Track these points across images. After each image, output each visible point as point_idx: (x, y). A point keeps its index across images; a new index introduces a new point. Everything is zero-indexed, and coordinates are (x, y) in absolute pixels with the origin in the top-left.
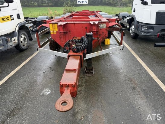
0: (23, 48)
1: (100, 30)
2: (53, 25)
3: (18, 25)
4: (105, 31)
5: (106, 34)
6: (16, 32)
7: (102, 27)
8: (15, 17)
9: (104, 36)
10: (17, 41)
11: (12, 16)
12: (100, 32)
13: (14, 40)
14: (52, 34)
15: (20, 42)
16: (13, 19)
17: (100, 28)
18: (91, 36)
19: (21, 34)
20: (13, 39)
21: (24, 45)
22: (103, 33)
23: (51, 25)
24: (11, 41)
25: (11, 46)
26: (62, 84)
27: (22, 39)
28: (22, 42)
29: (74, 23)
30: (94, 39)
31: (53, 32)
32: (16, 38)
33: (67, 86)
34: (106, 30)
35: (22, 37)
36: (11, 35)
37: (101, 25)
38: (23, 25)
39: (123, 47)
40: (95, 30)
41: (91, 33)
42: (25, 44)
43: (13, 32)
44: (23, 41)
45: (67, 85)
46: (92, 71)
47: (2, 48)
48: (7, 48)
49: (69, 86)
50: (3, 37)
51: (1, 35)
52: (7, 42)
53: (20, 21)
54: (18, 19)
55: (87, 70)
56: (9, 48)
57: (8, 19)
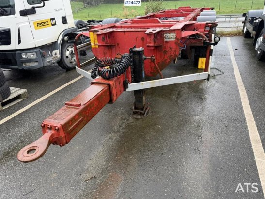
0: (70, 65)
1: (165, 43)
2: (94, 33)
3: (63, 33)
4: (174, 46)
5: (175, 51)
6: (59, 42)
7: (169, 39)
8: (59, 21)
9: (172, 54)
10: (58, 56)
11: (54, 19)
12: (165, 47)
13: (56, 54)
14: (93, 48)
15: (65, 58)
16: (55, 24)
17: (165, 40)
19: (67, 46)
20: (54, 52)
21: (71, 62)
22: (171, 48)
23: (91, 33)
24: (52, 55)
25: (49, 62)
26: (44, 125)
27: (68, 53)
28: (67, 57)
29: (124, 31)
31: (95, 45)
32: (57, 52)
33: (48, 128)
34: (176, 43)
35: (68, 50)
36: (52, 46)
37: (168, 35)
38: (70, 32)
42: (73, 60)
43: (55, 43)
44: (70, 57)
45: (49, 126)
46: (142, 112)
47: (35, 64)
48: (42, 65)
49: (51, 128)
50: (37, 50)
51: (34, 46)
52: (43, 56)
53: (66, 27)
54: (64, 23)
55: (136, 108)
56: (45, 65)
57: (47, 23)
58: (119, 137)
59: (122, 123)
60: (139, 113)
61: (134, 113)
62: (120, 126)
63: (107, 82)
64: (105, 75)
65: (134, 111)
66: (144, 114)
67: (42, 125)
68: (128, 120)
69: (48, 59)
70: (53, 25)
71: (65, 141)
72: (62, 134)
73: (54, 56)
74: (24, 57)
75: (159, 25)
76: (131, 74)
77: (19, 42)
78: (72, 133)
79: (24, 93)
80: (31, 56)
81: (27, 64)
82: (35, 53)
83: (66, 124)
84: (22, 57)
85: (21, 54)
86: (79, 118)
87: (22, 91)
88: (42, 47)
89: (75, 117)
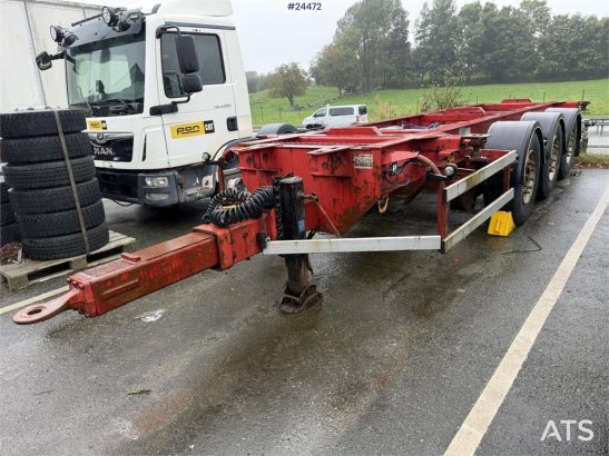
1: (356, 173)
3: (225, 147)
4: (371, 179)
5: (374, 190)
7: (362, 165)
8: (221, 125)
10: (211, 186)
11: (211, 122)
12: (357, 180)
13: (207, 183)
16: (213, 131)
20: (205, 179)
22: (366, 183)
24: (200, 184)
25: (190, 195)
26: (71, 279)
27: (232, 183)
29: (291, 148)
30: (304, 198)
32: (210, 179)
34: (374, 174)
36: (202, 168)
39: (442, 244)
44: (235, 189)
45: (74, 283)
46: (297, 299)
47: (164, 197)
48: (176, 200)
49: (76, 285)
50: (171, 173)
51: (166, 166)
52: (181, 186)
53: (234, 135)
54: (230, 130)
56: (182, 201)
57: (196, 129)
58: (232, 338)
59: (254, 316)
60: (292, 302)
62: (245, 320)
65: (284, 296)
66: (300, 306)
68: (267, 312)
69: (190, 192)
70: (207, 132)
71: (94, 310)
72: (90, 298)
73: (204, 186)
74: (149, 183)
75: (376, 138)
77: (144, 158)
78: (112, 301)
79: (130, 244)
80: (162, 182)
81: (152, 195)
82: (166, 179)
83: (98, 283)
84: (145, 184)
85: (144, 177)
86: (129, 279)
87: (127, 240)
88: (182, 169)
89: (120, 275)
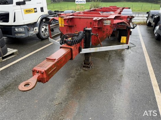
0: (44, 37)
1: (104, 26)
2: (62, 18)
3: (41, 17)
4: (109, 28)
5: (110, 31)
6: (38, 23)
7: (106, 24)
9: (108, 33)
10: (37, 30)
11: (36, 8)
12: (104, 28)
14: (60, 27)
15: (41, 32)
16: (36, 12)
17: (104, 24)
18: (89, 31)
19: (43, 25)
20: (35, 28)
21: (45, 35)
22: (107, 29)
23: (60, 18)
24: (33, 30)
25: (31, 34)
26: (34, 70)
27: (43, 30)
28: (43, 32)
29: (80, 18)
30: (93, 35)
31: (62, 25)
32: (37, 28)
34: (110, 26)
35: (43, 28)
36: (34, 25)
37: (106, 22)
38: (45, 17)
39: (129, 46)
40: (96, 26)
41: (90, 29)
42: (46, 34)
43: (36, 23)
44: (44, 32)
45: (37, 71)
46: (89, 66)
47: (23, 35)
49: (38, 72)
50: (25, 26)
51: (23, 24)
52: (28, 30)
53: (43, 13)
54: (42, 12)
55: (85, 64)
56: (29, 36)
57: (32, 11)
58: (75, 80)
59: (77, 72)
60: (87, 67)
61: (84, 67)
62: (75, 74)
63: (70, 47)
64: (69, 43)
65: (84, 65)
66: (89, 67)
67: (33, 70)
68: (80, 71)
69: (31, 32)
70: (35, 12)
72: (45, 76)
73: (35, 31)
74: (17, 30)
76: (84, 43)
77: (14, 21)
80: (21, 30)
81: (18, 34)
82: (24, 28)
83: (47, 70)
84: (15, 30)
85: (15, 28)
87: (15, 51)
88: (28, 25)
